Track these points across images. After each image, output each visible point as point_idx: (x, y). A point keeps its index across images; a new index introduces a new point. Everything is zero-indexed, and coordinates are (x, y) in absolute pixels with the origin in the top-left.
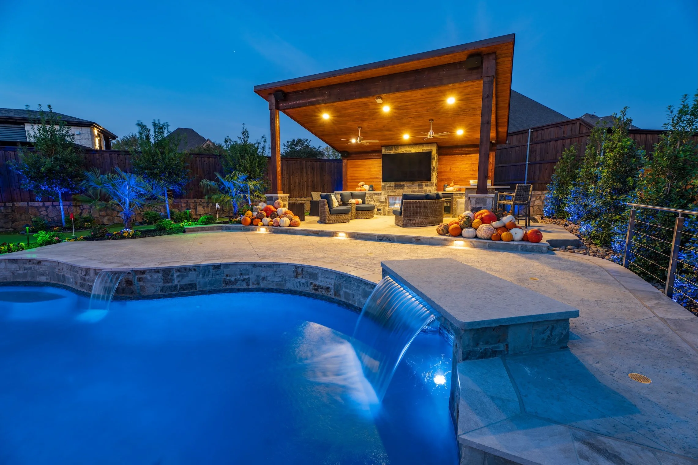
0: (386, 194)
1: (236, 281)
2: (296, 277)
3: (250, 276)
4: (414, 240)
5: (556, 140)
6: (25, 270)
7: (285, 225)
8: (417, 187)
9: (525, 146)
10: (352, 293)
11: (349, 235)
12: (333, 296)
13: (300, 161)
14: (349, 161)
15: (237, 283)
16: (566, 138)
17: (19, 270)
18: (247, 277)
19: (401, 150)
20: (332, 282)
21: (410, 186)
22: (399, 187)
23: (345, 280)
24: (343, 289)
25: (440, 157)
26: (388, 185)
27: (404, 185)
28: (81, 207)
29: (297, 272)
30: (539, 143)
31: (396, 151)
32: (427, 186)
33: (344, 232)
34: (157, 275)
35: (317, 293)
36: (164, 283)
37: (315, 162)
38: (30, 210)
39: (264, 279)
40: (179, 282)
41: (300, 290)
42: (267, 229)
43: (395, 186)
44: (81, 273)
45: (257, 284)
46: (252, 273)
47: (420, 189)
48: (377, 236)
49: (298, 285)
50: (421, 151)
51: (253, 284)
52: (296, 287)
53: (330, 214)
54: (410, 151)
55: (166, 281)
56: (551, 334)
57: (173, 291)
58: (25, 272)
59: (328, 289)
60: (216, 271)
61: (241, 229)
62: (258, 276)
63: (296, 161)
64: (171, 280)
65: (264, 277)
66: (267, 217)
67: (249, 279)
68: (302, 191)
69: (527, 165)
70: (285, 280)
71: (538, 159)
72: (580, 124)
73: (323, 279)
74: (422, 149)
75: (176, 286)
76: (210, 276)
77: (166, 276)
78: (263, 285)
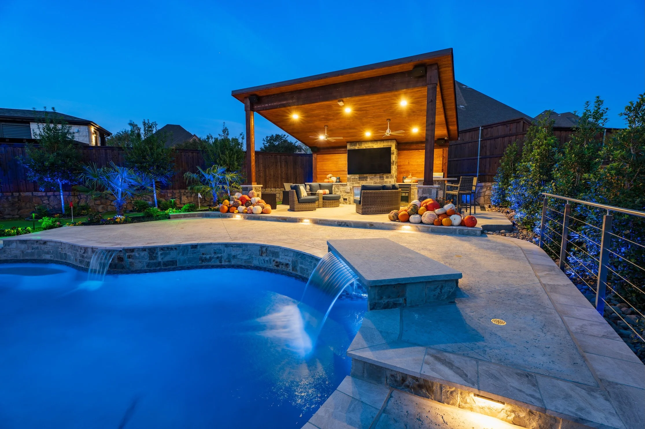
0: (351, 185)
1: (211, 259)
2: (261, 255)
3: (222, 255)
4: (368, 225)
5: (504, 137)
6: (32, 249)
7: (257, 213)
8: (379, 179)
9: (477, 142)
10: (306, 268)
11: (312, 221)
12: (291, 271)
13: (275, 155)
14: (318, 155)
15: (212, 260)
16: (512, 135)
17: (28, 249)
18: (220, 255)
19: (364, 146)
20: (291, 259)
21: (372, 178)
22: (363, 179)
23: (301, 257)
24: (300, 265)
25: (399, 152)
26: (353, 177)
27: (367, 177)
28: (79, 196)
29: (262, 251)
30: (488, 140)
31: (360, 147)
32: (387, 177)
33: (308, 219)
34: (143, 253)
35: (278, 268)
36: (150, 259)
37: (289, 156)
38: (34, 199)
39: (234, 257)
40: (162, 259)
41: (265, 266)
42: (242, 216)
43: (359, 178)
44: (81, 252)
45: (228, 261)
46: (224, 252)
47: (381, 181)
48: (336, 222)
49: (263, 262)
50: (382, 147)
51: (225, 261)
52: (261, 264)
53: (299, 203)
54: (372, 146)
55: (151, 257)
56: (441, 292)
57: (157, 267)
58: (33, 251)
59: (287, 265)
60: (193, 250)
61: (219, 216)
62: (229, 255)
63: (272, 155)
64: (156, 258)
65: (235, 256)
66: (242, 205)
67: (221, 257)
68: (277, 182)
69: (479, 159)
70: (252, 258)
71: (488, 153)
72: (524, 122)
73: (283, 257)
74: (382, 145)
75: (159, 263)
76: (188, 254)
77: (151, 254)
78: (233, 262)
